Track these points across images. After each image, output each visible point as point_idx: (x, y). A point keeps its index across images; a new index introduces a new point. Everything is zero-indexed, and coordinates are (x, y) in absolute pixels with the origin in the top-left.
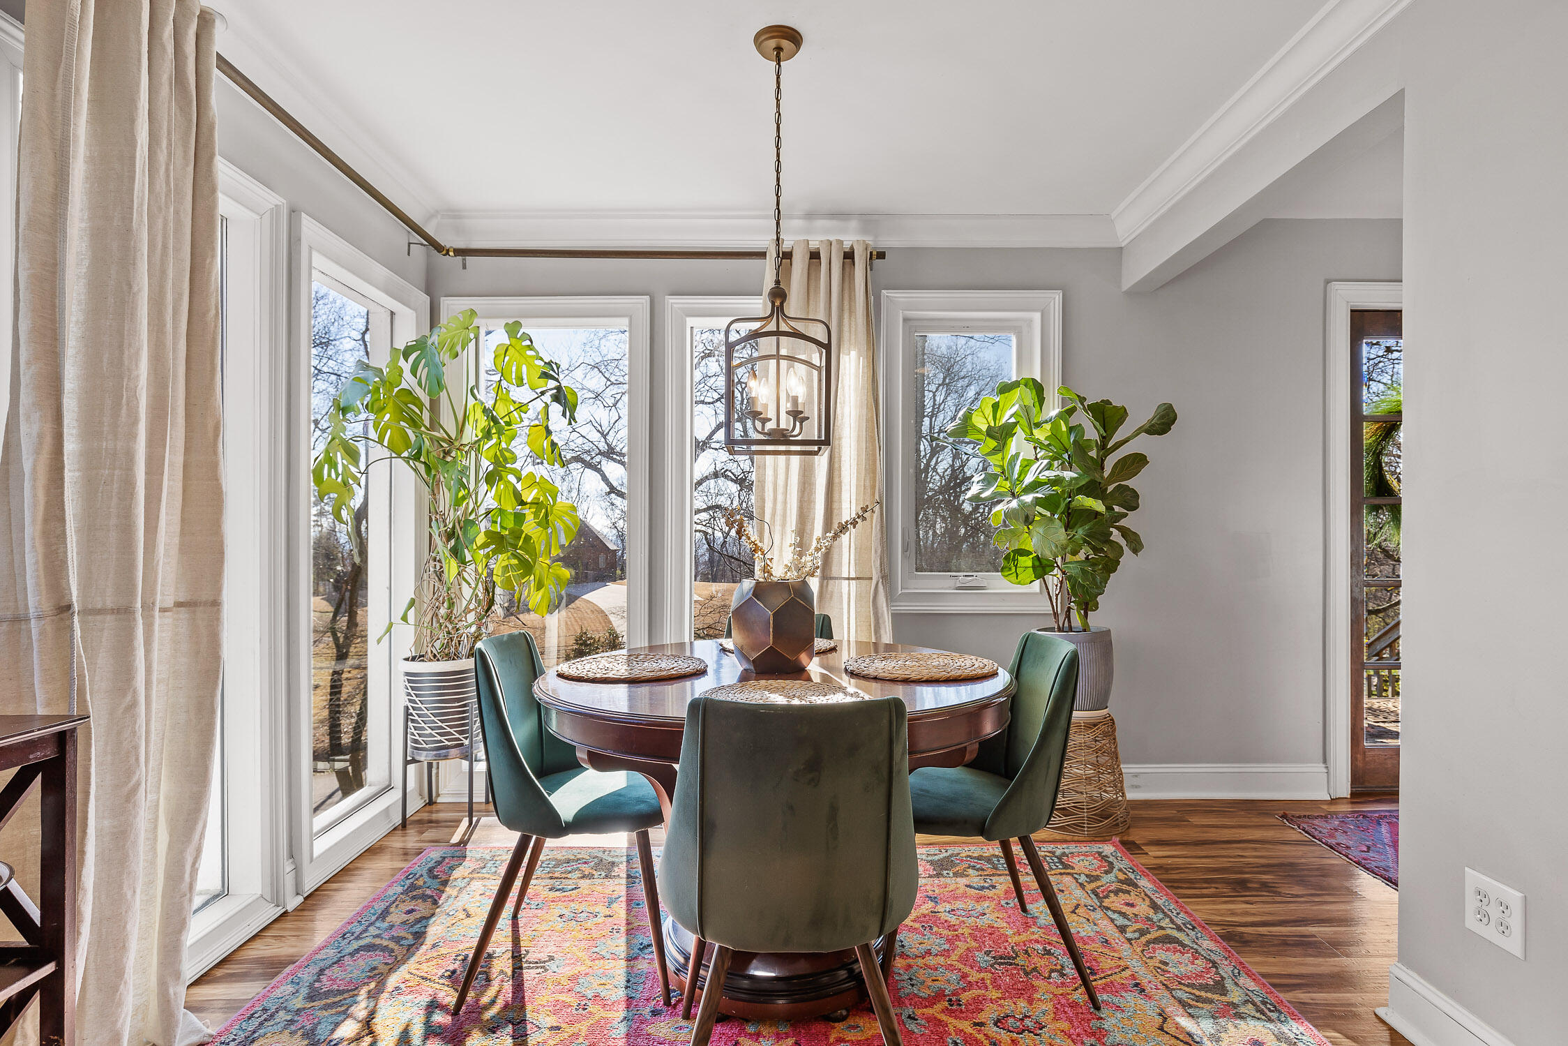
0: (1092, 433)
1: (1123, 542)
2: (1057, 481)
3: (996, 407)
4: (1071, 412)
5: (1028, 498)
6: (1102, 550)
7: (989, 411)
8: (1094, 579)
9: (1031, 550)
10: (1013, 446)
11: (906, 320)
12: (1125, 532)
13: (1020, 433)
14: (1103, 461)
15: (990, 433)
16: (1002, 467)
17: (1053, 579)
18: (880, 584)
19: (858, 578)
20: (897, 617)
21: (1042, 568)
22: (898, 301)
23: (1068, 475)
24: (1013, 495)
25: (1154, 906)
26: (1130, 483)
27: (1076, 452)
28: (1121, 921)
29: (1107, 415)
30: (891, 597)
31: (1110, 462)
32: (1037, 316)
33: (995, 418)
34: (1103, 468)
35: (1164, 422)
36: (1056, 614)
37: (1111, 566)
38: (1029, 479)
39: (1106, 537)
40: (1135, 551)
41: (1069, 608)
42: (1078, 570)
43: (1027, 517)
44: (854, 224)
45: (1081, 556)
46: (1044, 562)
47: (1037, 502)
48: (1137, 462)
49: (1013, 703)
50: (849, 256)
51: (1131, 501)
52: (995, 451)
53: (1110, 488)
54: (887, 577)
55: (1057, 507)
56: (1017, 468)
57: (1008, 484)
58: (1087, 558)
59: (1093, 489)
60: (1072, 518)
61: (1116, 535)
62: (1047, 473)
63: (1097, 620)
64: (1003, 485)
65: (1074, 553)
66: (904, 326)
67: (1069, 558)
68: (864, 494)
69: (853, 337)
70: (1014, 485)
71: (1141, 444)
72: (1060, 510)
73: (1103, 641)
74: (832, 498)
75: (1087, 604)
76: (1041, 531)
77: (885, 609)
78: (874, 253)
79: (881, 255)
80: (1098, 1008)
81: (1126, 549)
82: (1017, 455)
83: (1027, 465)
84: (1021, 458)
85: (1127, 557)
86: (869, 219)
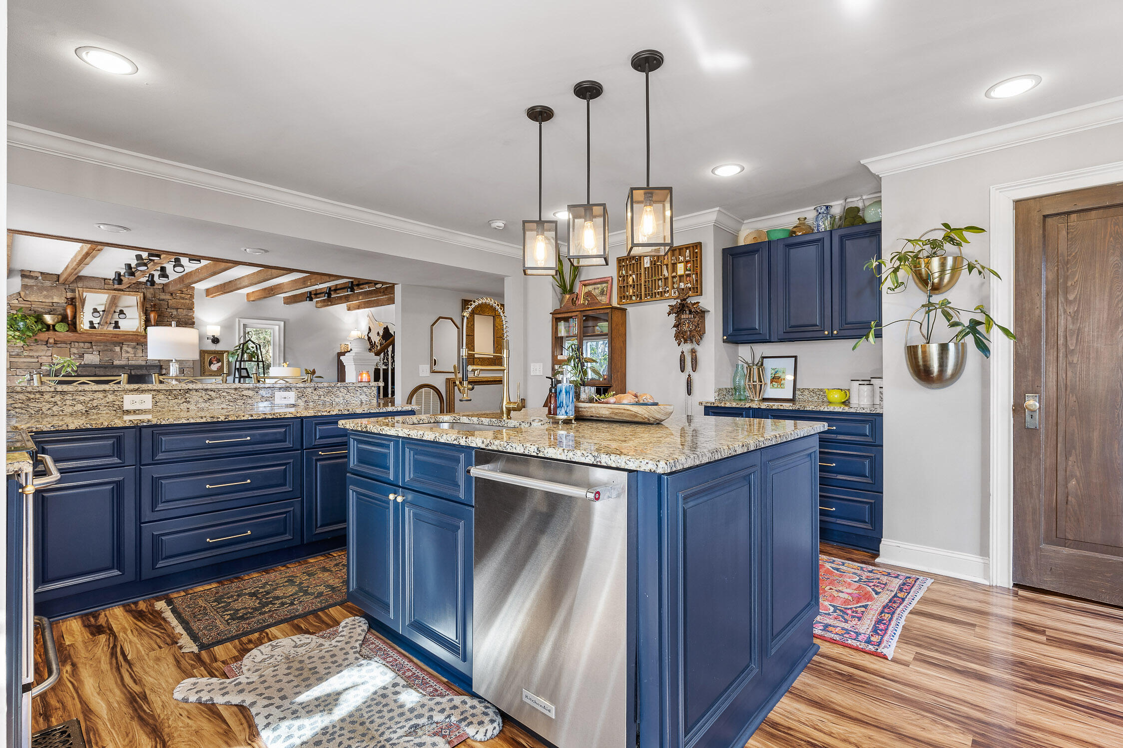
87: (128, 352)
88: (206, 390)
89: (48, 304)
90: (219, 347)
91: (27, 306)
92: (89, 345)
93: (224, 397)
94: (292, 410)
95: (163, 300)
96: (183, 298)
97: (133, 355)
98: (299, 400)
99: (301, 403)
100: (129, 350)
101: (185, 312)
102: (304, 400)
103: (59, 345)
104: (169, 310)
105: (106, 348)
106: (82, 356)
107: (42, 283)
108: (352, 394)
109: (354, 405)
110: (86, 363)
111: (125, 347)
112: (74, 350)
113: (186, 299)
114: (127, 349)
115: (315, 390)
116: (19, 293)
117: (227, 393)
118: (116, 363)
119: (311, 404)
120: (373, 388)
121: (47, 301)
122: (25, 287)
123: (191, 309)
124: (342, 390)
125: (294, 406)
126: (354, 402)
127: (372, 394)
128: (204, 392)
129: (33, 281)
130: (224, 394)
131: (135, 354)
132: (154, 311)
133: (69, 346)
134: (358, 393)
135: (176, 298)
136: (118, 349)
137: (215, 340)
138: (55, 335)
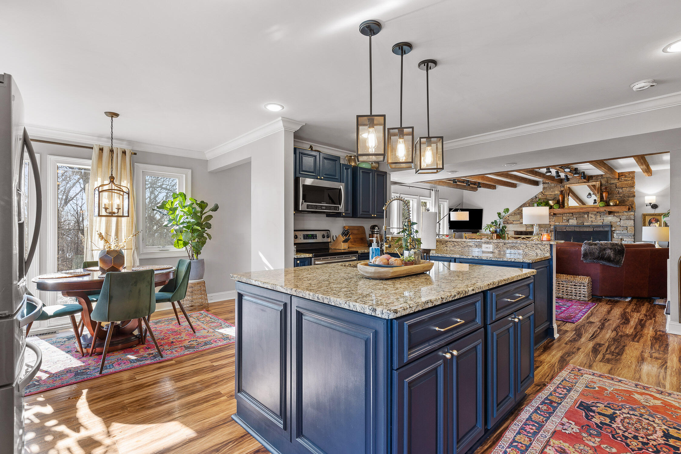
0: (198, 209)
1: (207, 237)
2: (189, 222)
3: (172, 202)
4: (193, 204)
5: (181, 226)
6: (201, 239)
7: (170, 203)
8: (199, 246)
9: (183, 239)
10: (177, 212)
11: (143, 172)
12: (208, 234)
13: (179, 209)
14: (202, 216)
15: (170, 209)
16: (174, 218)
17: (189, 247)
18: (135, 250)
19: (127, 249)
20: (140, 260)
21: (185, 244)
22: (140, 167)
23: (192, 220)
24: (177, 225)
25: (211, 318)
26: (209, 222)
27: (194, 215)
28: (202, 322)
29: (203, 205)
30: (139, 254)
31: (204, 217)
32: (184, 175)
33: (172, 205)
34: (202, 218)
35: (216, 209)
36: (189, 256)
37: (204, 243)
38: (181, 221)
39: (203, 236)
40: (210, 239)
41: (193, 254)
42: (195, 244)
43: (181, 231)
44: (125, 143)
45: (196, 240)
46: (186, 242)
47: (184, 227)
48: (210, 217)
49: (176, 273)
50: (124, 152)
51: (209, 226)
52: (172, 214)
53: (204, 223)
54: (137, 248)
55: (190, 228)
56: (178, 218)
57: (176, 222)
58: (198, 241)
59: (198, 224)
60: (193, 231)
61: (205, 235)
62: (186, 220)
63: (200, 257)
64: (174, 222)
65: (194, 240)
66: (142, 174)
67: (193, 241)
68: (129, 224)
69: (125, 177)
70: (177, 222)
71: (211, 213)
72: (190, 229)
73: (202, 262)
74: (118, 225)
75: (198, 253)
76: (185, 234)
77: (137, 258)
78: (133, 153)
79: (135, 154)
80: (195, 333)
81: (208, 238)
82: (178, 214)
83: (181, 217)
84: (179, 215)
85: (208, 240)
86: (130, 142)
87: (592, 218)
88: (453, 241)
89: (553, 195)
90: (657, 211)
91: (545, 197)
92: (572, 214)
93: (460, 245)
94: (491, 255)
95: (613, 184)
96: (626, 180)
97: (595, 219)
98: (495, 250)
99: (496, 251)
100: (593, 216)
101: (628, 189)
102: (498, 250)
103: (558, 216)
104: (617, 190)
105: (580, 216)
106: (568, 221)
107: (551, 185)
108: (529, 249)
109: (530, 256)
110: (570, 224)
111: (590, 215)
112: (564, 218)
113: (629, 181)
114: (591, 215)
115: (505, 244)
116: (542, 192)
117: (461, 243)
118: (585, 224)
119: (502, 252)
120: (546, 246)
121: (553, 194)
122: (544, 188)
123: (633, 187)
124: (522, 245)
125: (492, 252)
126: (531, 254)
127: (546, 249)
128: (452, 243)
129: (547, 185)
130: (460, 244)
131: (596, 218)
132: (606, 191)
133: (562, 216)
134: (534, 248)
135: (622, 181)
136: (586, 216)
137: (655, 206)
138: (553, 210)
